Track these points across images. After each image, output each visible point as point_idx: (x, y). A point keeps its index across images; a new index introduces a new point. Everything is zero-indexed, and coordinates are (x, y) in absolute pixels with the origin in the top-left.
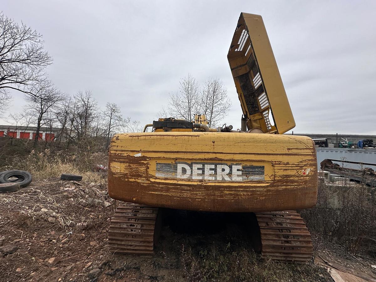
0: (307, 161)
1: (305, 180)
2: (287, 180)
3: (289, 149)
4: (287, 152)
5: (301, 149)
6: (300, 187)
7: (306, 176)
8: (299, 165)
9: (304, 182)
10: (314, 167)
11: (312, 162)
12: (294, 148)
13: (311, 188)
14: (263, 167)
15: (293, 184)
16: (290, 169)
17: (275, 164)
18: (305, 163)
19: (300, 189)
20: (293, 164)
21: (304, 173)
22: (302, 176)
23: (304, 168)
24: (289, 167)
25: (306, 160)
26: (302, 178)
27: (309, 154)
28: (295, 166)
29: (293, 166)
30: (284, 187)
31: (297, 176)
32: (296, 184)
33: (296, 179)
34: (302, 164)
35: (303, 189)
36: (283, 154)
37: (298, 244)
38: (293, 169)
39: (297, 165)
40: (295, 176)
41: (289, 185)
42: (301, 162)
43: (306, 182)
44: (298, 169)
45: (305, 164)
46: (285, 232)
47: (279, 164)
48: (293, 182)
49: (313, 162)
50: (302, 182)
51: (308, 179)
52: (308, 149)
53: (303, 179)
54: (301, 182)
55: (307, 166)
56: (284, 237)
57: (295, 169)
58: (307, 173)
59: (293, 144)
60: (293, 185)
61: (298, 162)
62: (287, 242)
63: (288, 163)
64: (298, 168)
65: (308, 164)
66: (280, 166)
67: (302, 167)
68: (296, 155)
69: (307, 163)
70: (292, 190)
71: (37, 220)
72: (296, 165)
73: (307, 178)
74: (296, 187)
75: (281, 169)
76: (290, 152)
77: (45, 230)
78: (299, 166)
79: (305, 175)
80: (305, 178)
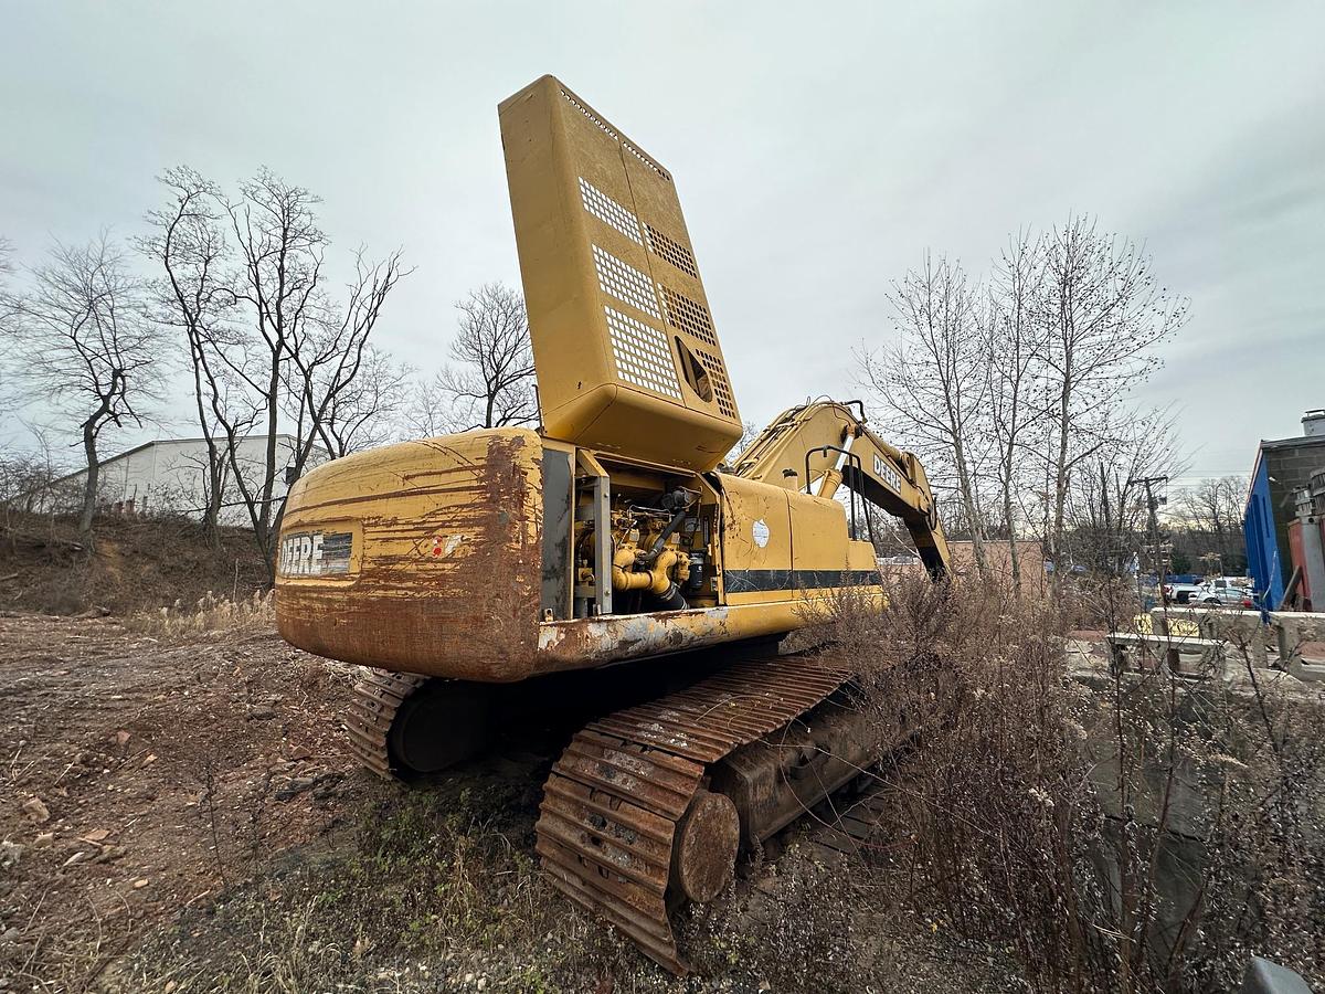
0: (452, 509)
1: (439, 573)
2: (387, 570)
3: (407, 478)
4: (401, 489)
5: (440, 473)
6: (423, 594)
7: (445, 561)
8: (426, 525)
9: (436, 578)
10: (477, 529)
11: (472, 514)
12: (420, 472)
13: (460, 602)
14: (349, 537)
15: (403, 585)
16: (399, 539)
17: (368, 525)
18: (445, 518)
19: (422, 603)
20: (407, 523)
21: (438, 551)
22: (429, 560)
23: (440, 532)
24: (395, 531)
25: (449, 508)
26: (430, 566)
27: (466, 484)
28: (412, 527)
29: (406, 527)
30: (380, 593)
31: (416, 561)
32: (410, 584)
33: (411, 568)
34: (433, 522)
35: (433, 602)
36: (387, 496)
37: (622, 861)
38: (405, 538)
39: (418, 523)
40: (407, 559)
41: (392, 588)
42: (433, 514)
43: (441, 580)
44: (419, 538)
45: (445, 522)
46: (604, 804)
47: (376, 525)
48: (402, 577)
49: (477, 513)
50: (428, 580)
51: (452, 570)
52: (466, 469)
53: (433, 570)
54: (425, 580)
55: (450, 527)
56: (592, 821)
57: (411, 538)
58: (449, 551)
59: (421, 462)
60: (403, 589)
61: (422, 514)
62: (596, 841)
63: (395, 522)
64: (421, 533)
65: (457, 520)
66: (378, 529)
67: (433, 529)
68: (421, 493)
69: (452, 516)
70: (401, 604)
71: (336, 682)
72: (414, 524)
73: (449, 566)
74: (410, 593)
75: (377, 539)
76: (409, 486)
77: (342, 704)
78: (423, 529)
79: (441, 557)
80: (440, 566)
